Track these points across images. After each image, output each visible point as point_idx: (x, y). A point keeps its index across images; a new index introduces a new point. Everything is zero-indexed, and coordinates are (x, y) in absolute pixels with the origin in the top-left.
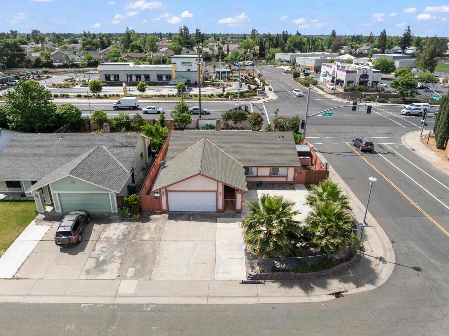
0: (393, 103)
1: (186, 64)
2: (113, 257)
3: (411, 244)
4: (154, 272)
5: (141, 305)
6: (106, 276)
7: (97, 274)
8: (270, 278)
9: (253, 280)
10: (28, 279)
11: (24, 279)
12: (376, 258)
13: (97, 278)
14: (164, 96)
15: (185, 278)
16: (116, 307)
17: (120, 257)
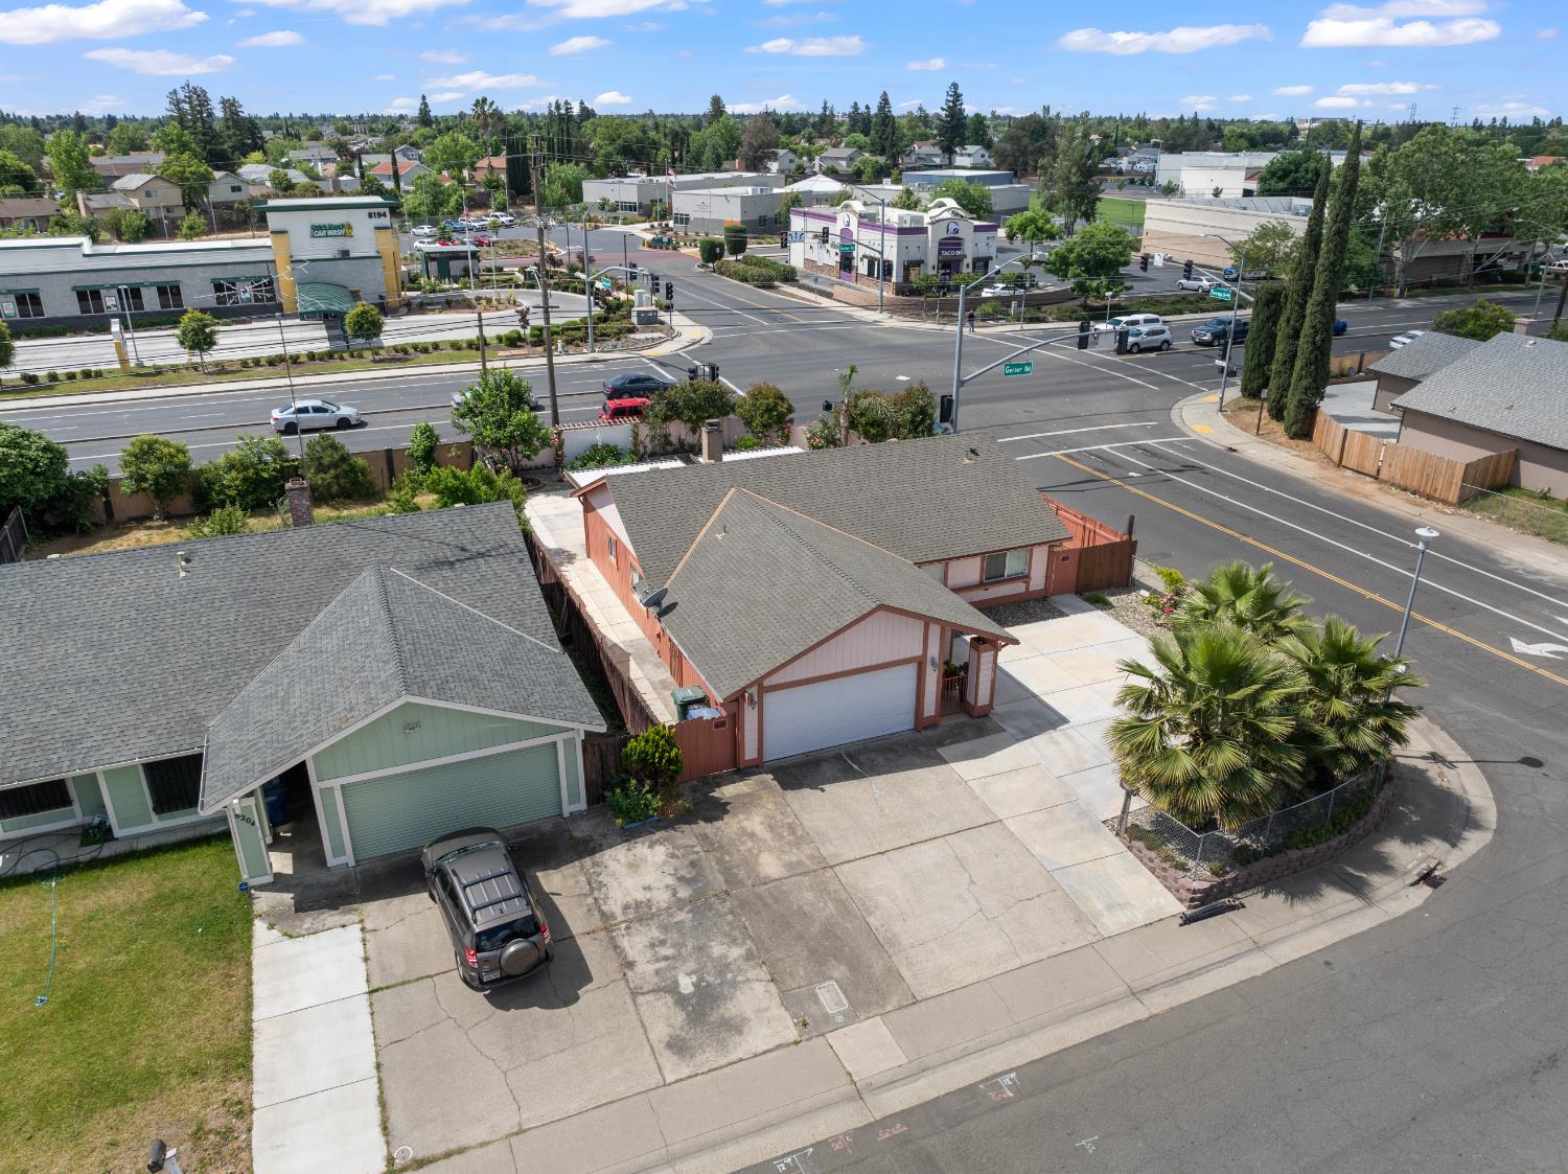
0: (1060, 320)
1: (330, 232)
2: (723, 967)
3: (1459, 700)
4: (906, 974)
5: (970, 1090)
6: (757, 1039)
7: (723, 1046)
8: (1245, 886)
9: (1206, 906)
10: (461, 1151)
11: (448, 1155)
12: (1424, 758)
13: (733, 1057)
14: (295, 360)
15: (1016, 963)
16: (899, 1128)
17: (749, 957)
